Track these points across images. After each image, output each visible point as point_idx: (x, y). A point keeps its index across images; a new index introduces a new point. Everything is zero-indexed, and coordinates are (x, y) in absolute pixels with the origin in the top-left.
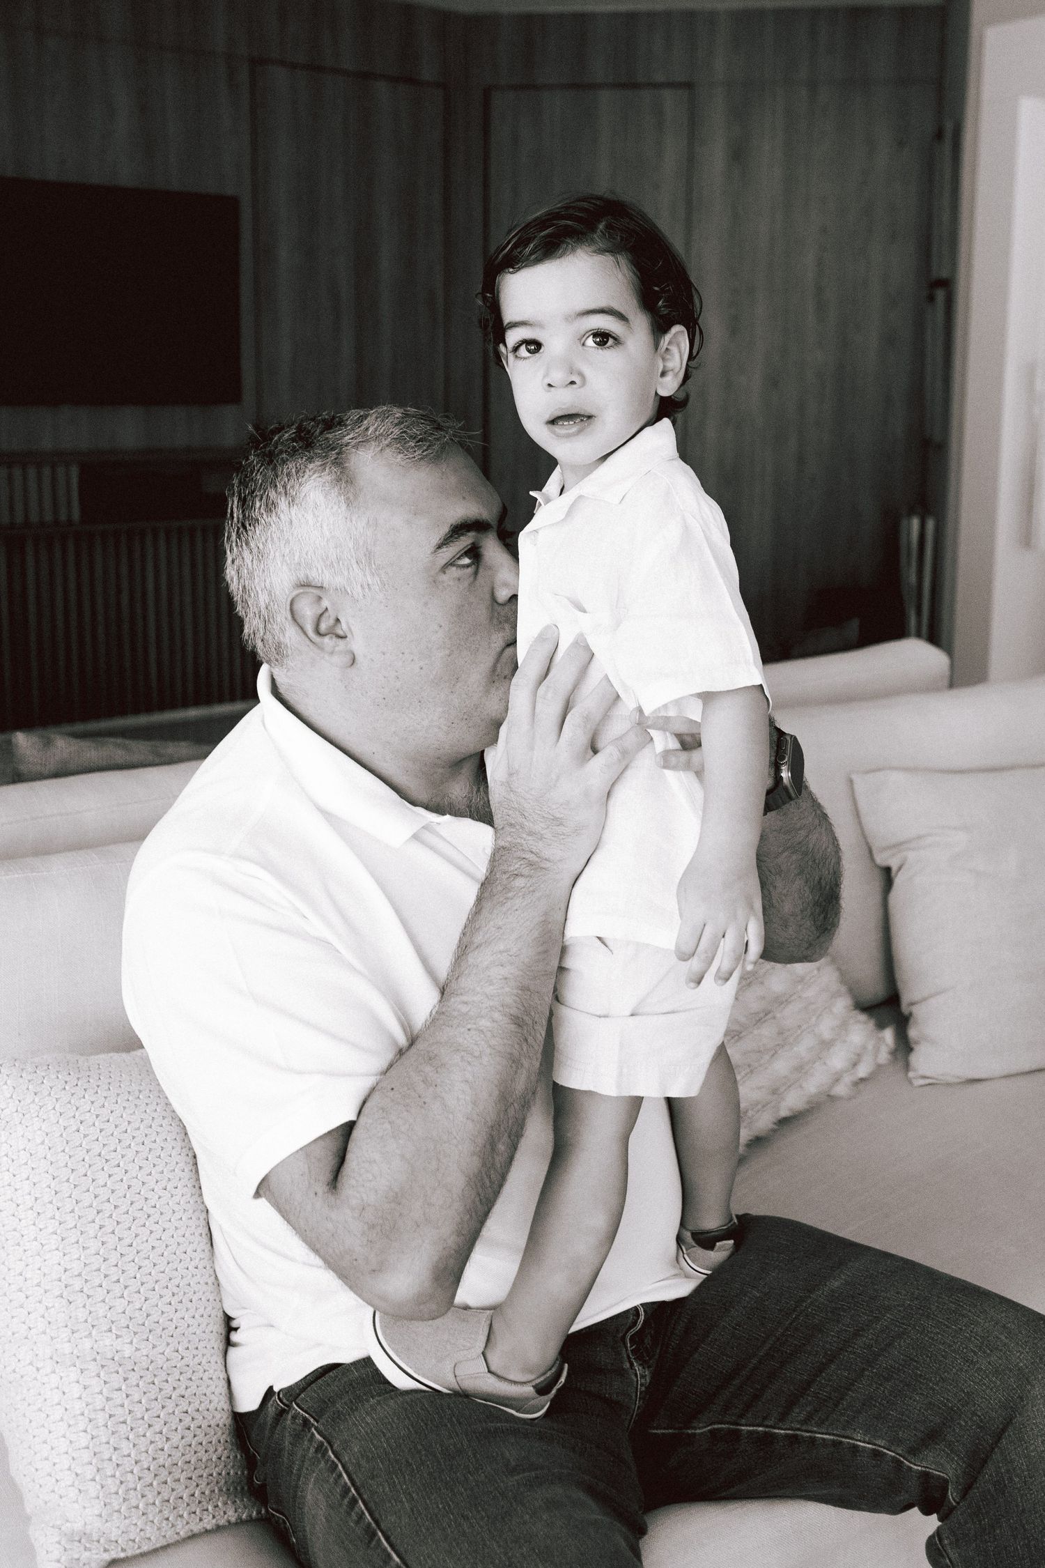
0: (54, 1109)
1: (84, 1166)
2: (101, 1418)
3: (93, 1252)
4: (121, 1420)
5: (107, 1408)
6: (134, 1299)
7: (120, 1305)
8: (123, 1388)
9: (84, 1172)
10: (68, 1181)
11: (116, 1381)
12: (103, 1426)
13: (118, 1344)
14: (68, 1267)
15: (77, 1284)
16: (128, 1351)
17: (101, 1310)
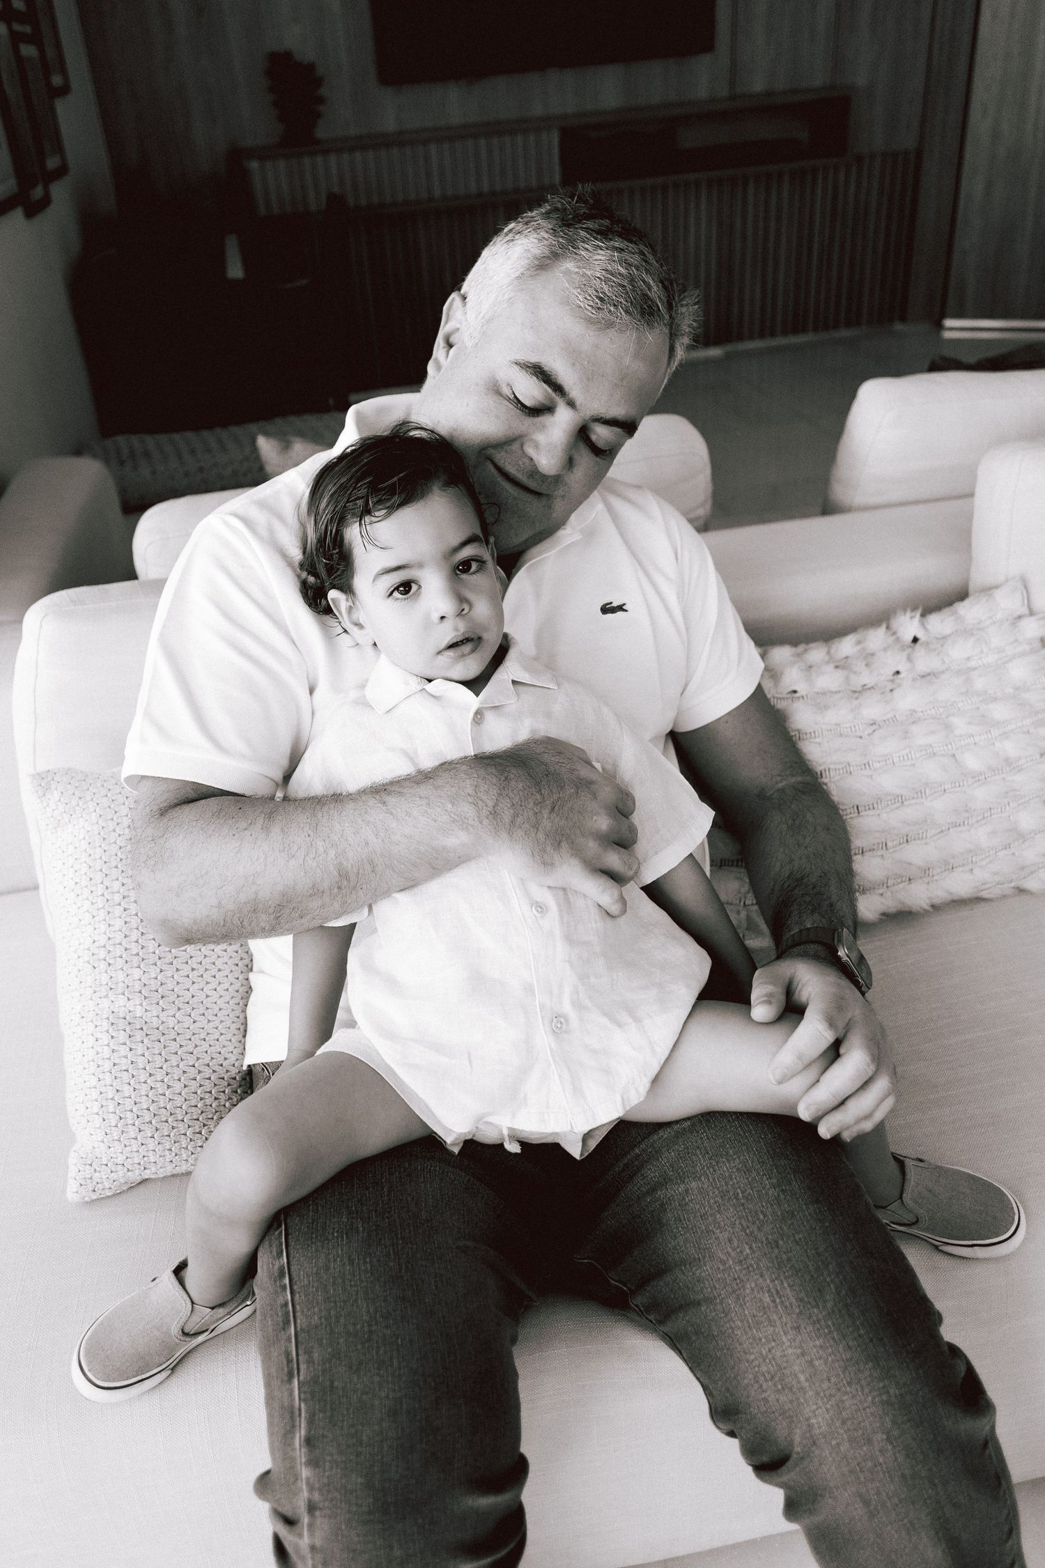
0: (95, 811)
1: (116, 859)
2: (107, 1065)
3: (118, 929)
4: (124, 1068)
5: (112, 1058)
6: (150, 970)
7: (137, 973)
8: (128, 1043)
9: (116, 864)
10: (101, 870)
11: (122, 1037)
12: (108, 1072)
13: (130, 1005)
14: (96, 939)
15: (102, 954)
16: (139, 1012)
17: (121, 976)
